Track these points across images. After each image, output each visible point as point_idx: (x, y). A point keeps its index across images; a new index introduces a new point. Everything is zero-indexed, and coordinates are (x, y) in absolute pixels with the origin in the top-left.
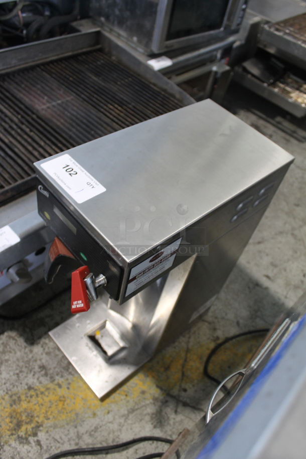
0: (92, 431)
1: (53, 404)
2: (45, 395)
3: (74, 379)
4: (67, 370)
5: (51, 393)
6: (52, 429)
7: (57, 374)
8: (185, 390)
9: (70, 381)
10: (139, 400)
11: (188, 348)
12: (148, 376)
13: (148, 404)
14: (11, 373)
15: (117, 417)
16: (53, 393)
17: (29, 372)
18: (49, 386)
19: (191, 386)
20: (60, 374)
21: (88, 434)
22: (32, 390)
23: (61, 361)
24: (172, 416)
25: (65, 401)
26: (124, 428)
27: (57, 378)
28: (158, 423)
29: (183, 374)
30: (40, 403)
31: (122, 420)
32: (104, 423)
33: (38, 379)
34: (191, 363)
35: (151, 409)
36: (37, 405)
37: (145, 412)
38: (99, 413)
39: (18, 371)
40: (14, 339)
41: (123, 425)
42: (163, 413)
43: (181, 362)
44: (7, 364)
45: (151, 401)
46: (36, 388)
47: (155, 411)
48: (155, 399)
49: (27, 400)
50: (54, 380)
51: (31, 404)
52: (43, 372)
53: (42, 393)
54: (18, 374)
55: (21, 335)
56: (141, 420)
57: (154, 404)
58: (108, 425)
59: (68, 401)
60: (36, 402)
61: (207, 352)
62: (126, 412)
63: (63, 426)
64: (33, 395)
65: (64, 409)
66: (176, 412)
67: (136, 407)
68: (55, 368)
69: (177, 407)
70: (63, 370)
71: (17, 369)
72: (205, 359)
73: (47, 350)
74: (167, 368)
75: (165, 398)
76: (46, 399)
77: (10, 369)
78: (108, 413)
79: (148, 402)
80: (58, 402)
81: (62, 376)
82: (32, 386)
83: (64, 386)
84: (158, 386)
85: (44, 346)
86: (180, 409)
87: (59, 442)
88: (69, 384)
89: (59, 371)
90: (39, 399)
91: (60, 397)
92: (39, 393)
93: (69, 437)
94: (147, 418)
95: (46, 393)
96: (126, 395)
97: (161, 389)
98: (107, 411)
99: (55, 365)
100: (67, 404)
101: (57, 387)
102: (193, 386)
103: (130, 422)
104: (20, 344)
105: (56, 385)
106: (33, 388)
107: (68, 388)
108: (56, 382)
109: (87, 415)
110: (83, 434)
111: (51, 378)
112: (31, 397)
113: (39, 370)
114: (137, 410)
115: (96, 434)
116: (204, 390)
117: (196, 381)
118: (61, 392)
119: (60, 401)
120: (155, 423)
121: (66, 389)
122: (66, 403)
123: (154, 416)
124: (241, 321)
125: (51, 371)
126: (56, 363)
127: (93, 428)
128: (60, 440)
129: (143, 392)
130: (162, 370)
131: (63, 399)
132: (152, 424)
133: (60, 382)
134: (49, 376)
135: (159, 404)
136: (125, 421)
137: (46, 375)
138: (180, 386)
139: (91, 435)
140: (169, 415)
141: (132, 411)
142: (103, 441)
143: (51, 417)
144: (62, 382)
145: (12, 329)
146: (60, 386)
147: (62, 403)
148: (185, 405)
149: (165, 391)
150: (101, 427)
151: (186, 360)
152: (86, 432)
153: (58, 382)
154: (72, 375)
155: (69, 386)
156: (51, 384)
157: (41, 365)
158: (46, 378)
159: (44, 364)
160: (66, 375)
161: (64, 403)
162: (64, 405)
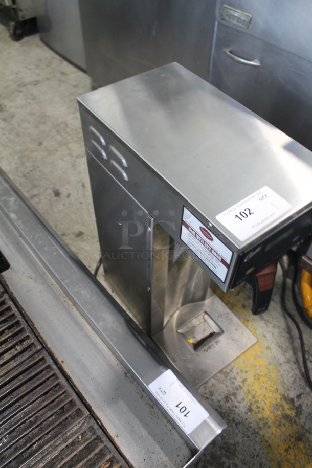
0: (282, 350)
1: (263, 386)
2: (255, 394)
3: (236, 366)
4: (228, 373)
5: (253, 388)
6: (285, 385)
7: (233, 383)
9: (239, 371)
14: (236, 431)
15: (268, 330)
16: (252, 386)
17: (233, 412)
18: (246, 391)
20: (232, 380)
22: (252, 407)
23: (218, 380)
25: (258, 375)
30: (264, 399)
31: (270, 325)
32: (274, 340)
33: (240, 402)
36: (265, 401)
38: (266, 345)
39: (234, 425)
41: (274, 324)
44: (227, 438)
46: (249, 404)
49: (262, 411)
50: (240, 386)
51: (265, 407)
52: (232, 398)
53: (253, 397)
54: (237, 424)
58: (275, 337)
59: (258, 372)
60: (263, 402)
62: (263, 322)
63: (281, 375)
64: (257, 406)
65: (266, 375)
68: (227, 386)
70: (229, 378)
71: (231, 426)
76: (259, 392)
77: (231, 433)
78: (265, 336)
80: (260, 381)
81: (235, 378)
82: (248, 407)
83: (244, 376)
87: (295, 379)
88: (242, 371)
89: (229, 382)
90: (259, 399)
91: (255, 379)
92: (254, 400)
93: (289, 370)
95: (253, 393)
97: (240, 292)
98: (264, 338)
99: (224, 386)
100: (261, 372)
101: (246, 383)
105: (244, 383)
106: (250, 407)
107: (246, 372)
108: (241, 384)
109: (270, 355)
110: (286, 358)
111: (237, 389)
112: (258, 407)
113: (230, 401)
118: (250, 380)
119: (259, 379)
121: (248, 374)
122: (261, 374)
125: (231, 389)
127: (280, 350)
128: (294, 378)
131: (257, 376)
133: (241, 380)
134: (235, 391)
137: (235, 394)
143: (275, 387)
144: (241, 378)
146: (244, 381)
147: (260, 377)
150: (278, 343)
152: (284, 355)
153: (241, 382)
154: (232, 369)
155: (244, 372)
156: (244, 388)
157: (225, 400)
158: (238, 394)
159: (223, 397)
160: (233, 375)
161: (260, 376)
162: (263, 376)
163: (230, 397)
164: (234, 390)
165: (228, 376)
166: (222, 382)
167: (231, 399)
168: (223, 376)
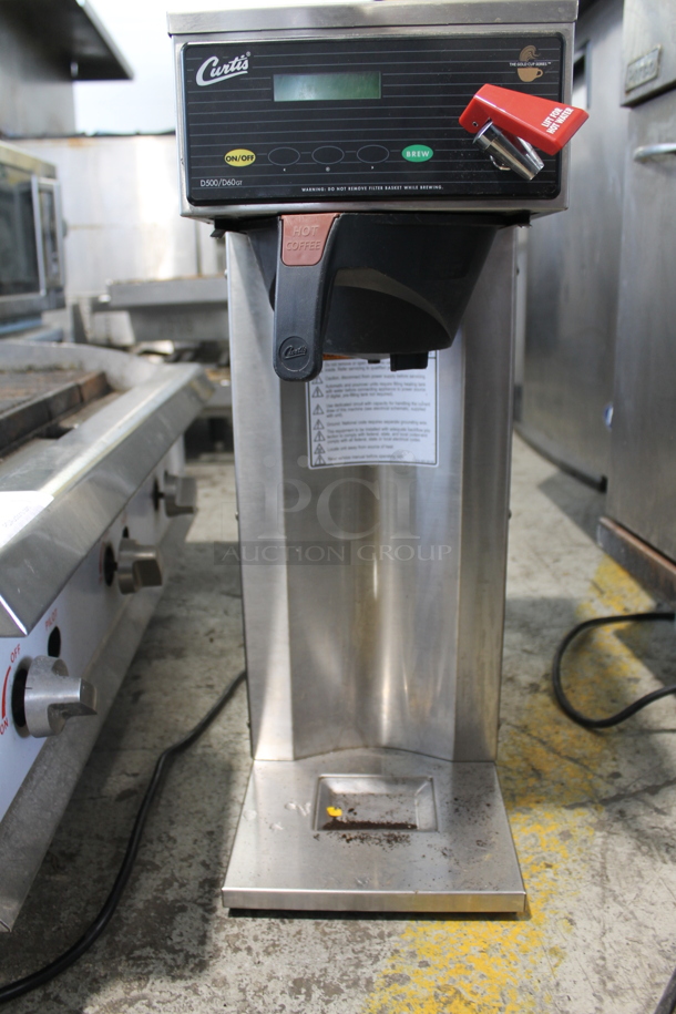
0: (603, 983)
3: (408, 937)
4: (369, 937)
7: (358, 965)
8: (616, 775)
10: (580, 850)
11: (517, 727)
12: (530, 809)
13: (604, 843)
15: (596, 913)
16: (408, 1005)
18: (375, 1005)
19: (614, 763)
20: (363, 957)
21: (607, 1000)
23: (324, 934)
24: (667, 821)
25: (458, 992)
26: (639, 913)
27: (366, 971)
28: (667, 851)
29: (576, 761)
31: (615, 908)
32: (596, 946)
34: (558, 739)
35: (622, 846)
37: (623, 858)
38: (557, 941)
40: (132, 1003)
41: (632, 913)
42: (649, 831)
43: (540, 749)
45: (598, 834)
47: (633, 841)
48: (601, 826)
50: (369, 982)
52: (317, 993)
55: (143, 977)
56: (640, 875)
57: (610, 833)
58: (607, 939)
59: (464, 986)
61: (553, 710)
62: (597, 889)
65: (482, 1008)
66: (659, 811)
67: (597, 866)
68: (331, 959)
69: (647, 804)
70: (358, 947)
72: (564, 719)
73: (256, 947)
74: (538, 773)
75: (609, 811)
78: (571, 922)
79: (600, 841)
81: (376, 959)
83: (408, 968)
84: (571, 807)
85: (238, 944)
86: (657, 802)
88: (413, 954)
91: (436, 996)
94: (641, 862)
96: (549, 866)
97: (583, 805)
98: (564, 923)
99: (325, 956)
100: (474, 992)
101: (396, 986)
102: (614, 759)
103: (629, 897)
104: (166, 996)
105: (388, 984)
107: (424, 964)
108: (378, 981)
109: (545, 970)
111: (355, 983)
113: (302, 998)
114: (604, 868)
115: (621, 979)
116: (638, 752)
117: (606, 752)
118: (419, 988)
119: (447, 1002)
120: (667, 857)
121: (425, 970)
122: (468, 996)
123: (644, 848)
124: (528, 647)
125: (334, 974)
126: (320, 947)
127: (595, 978)
129: (566, 835)
130: (532, 782)
131: (450, 994)
132: (665, 862)
133: (391, 972)
134: (343, 986)
135: (618, 826)
136: (622, 904)
137: (332, 991)
138: (601, 777)
139: (614, 994)
140: (662, 826)
141: (602, 877)
142: (653, 976)
144: (393, 967)
145: (95, 986)
146: (398, 979)
147: (456, 1001)
148: (654, 790)
149: (592, 802)
150: (603, 959)
151: (544, 743)
152: (601, 1000)
153: (385, 976)
154: (390, 935)
155: (419, 959)
156: (376, 996)
157: (290, 984)
158: (343, 996)
159: (295, 976)
160: (379, 947)
161: (462, 999)
162: (468, 1003)
163: (314, 987)
164: (342, 981)
165: (362, 941)
166: (330, 943)
167: (309, 995)
168: (348, 933)
